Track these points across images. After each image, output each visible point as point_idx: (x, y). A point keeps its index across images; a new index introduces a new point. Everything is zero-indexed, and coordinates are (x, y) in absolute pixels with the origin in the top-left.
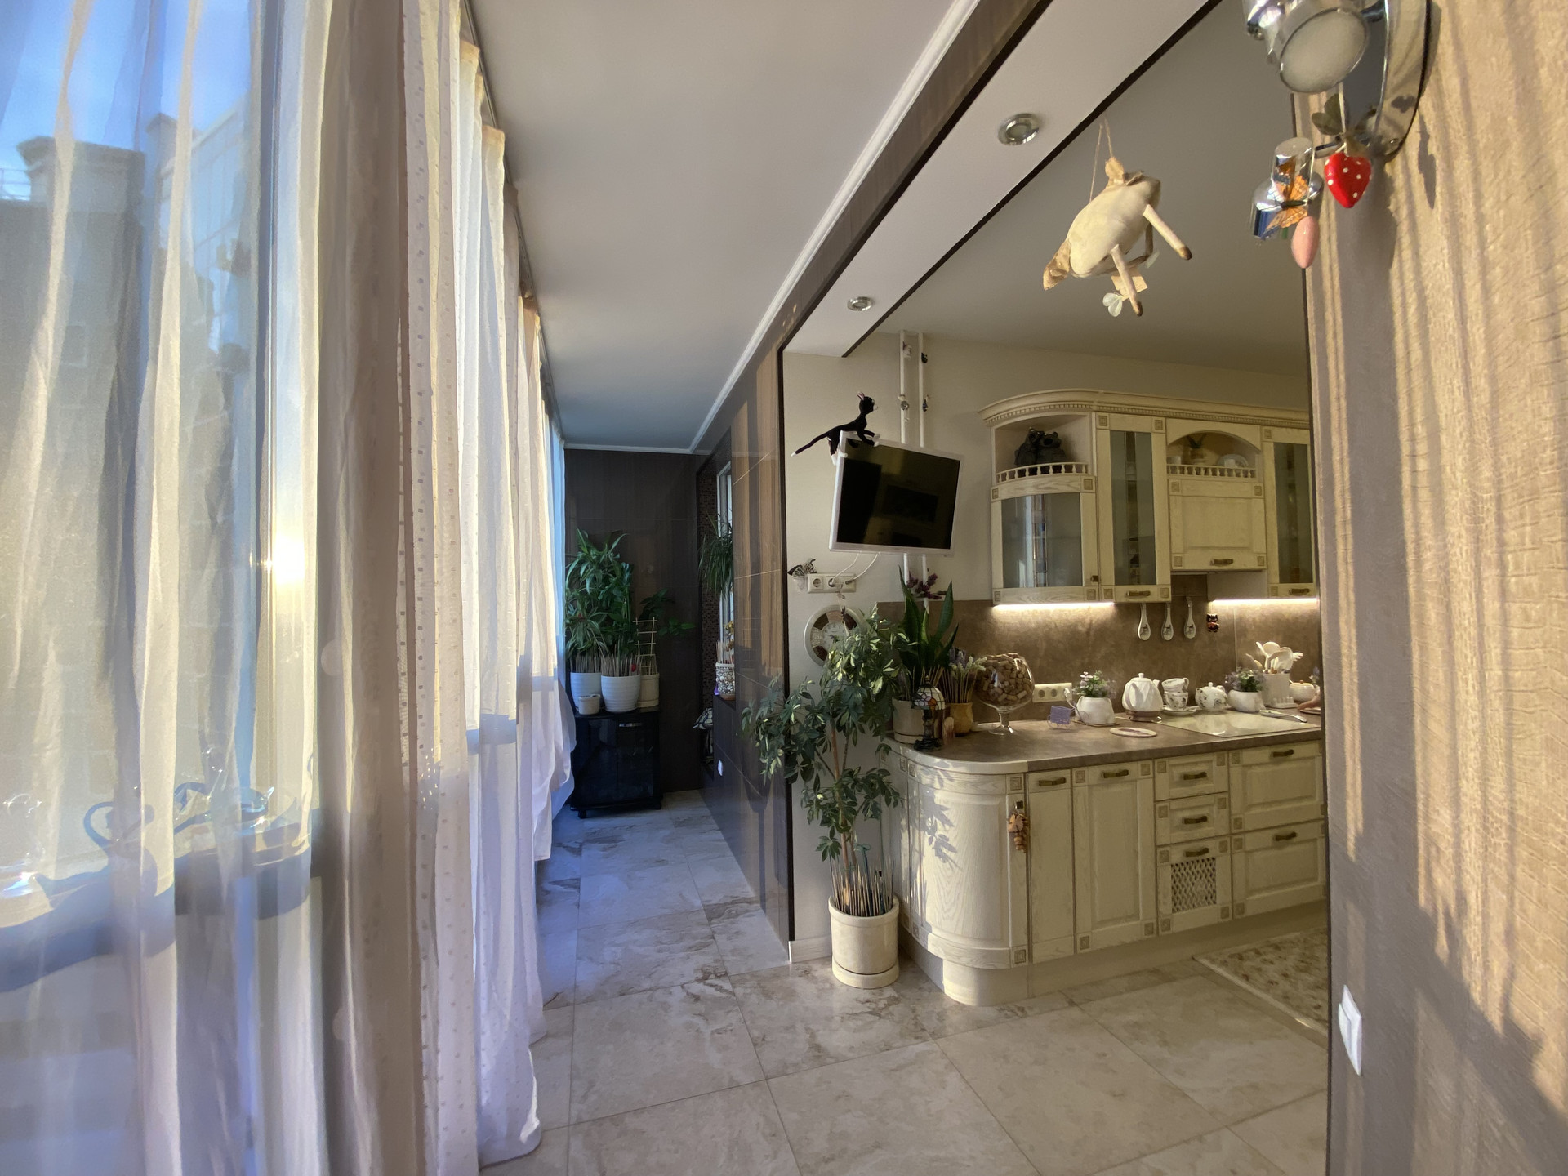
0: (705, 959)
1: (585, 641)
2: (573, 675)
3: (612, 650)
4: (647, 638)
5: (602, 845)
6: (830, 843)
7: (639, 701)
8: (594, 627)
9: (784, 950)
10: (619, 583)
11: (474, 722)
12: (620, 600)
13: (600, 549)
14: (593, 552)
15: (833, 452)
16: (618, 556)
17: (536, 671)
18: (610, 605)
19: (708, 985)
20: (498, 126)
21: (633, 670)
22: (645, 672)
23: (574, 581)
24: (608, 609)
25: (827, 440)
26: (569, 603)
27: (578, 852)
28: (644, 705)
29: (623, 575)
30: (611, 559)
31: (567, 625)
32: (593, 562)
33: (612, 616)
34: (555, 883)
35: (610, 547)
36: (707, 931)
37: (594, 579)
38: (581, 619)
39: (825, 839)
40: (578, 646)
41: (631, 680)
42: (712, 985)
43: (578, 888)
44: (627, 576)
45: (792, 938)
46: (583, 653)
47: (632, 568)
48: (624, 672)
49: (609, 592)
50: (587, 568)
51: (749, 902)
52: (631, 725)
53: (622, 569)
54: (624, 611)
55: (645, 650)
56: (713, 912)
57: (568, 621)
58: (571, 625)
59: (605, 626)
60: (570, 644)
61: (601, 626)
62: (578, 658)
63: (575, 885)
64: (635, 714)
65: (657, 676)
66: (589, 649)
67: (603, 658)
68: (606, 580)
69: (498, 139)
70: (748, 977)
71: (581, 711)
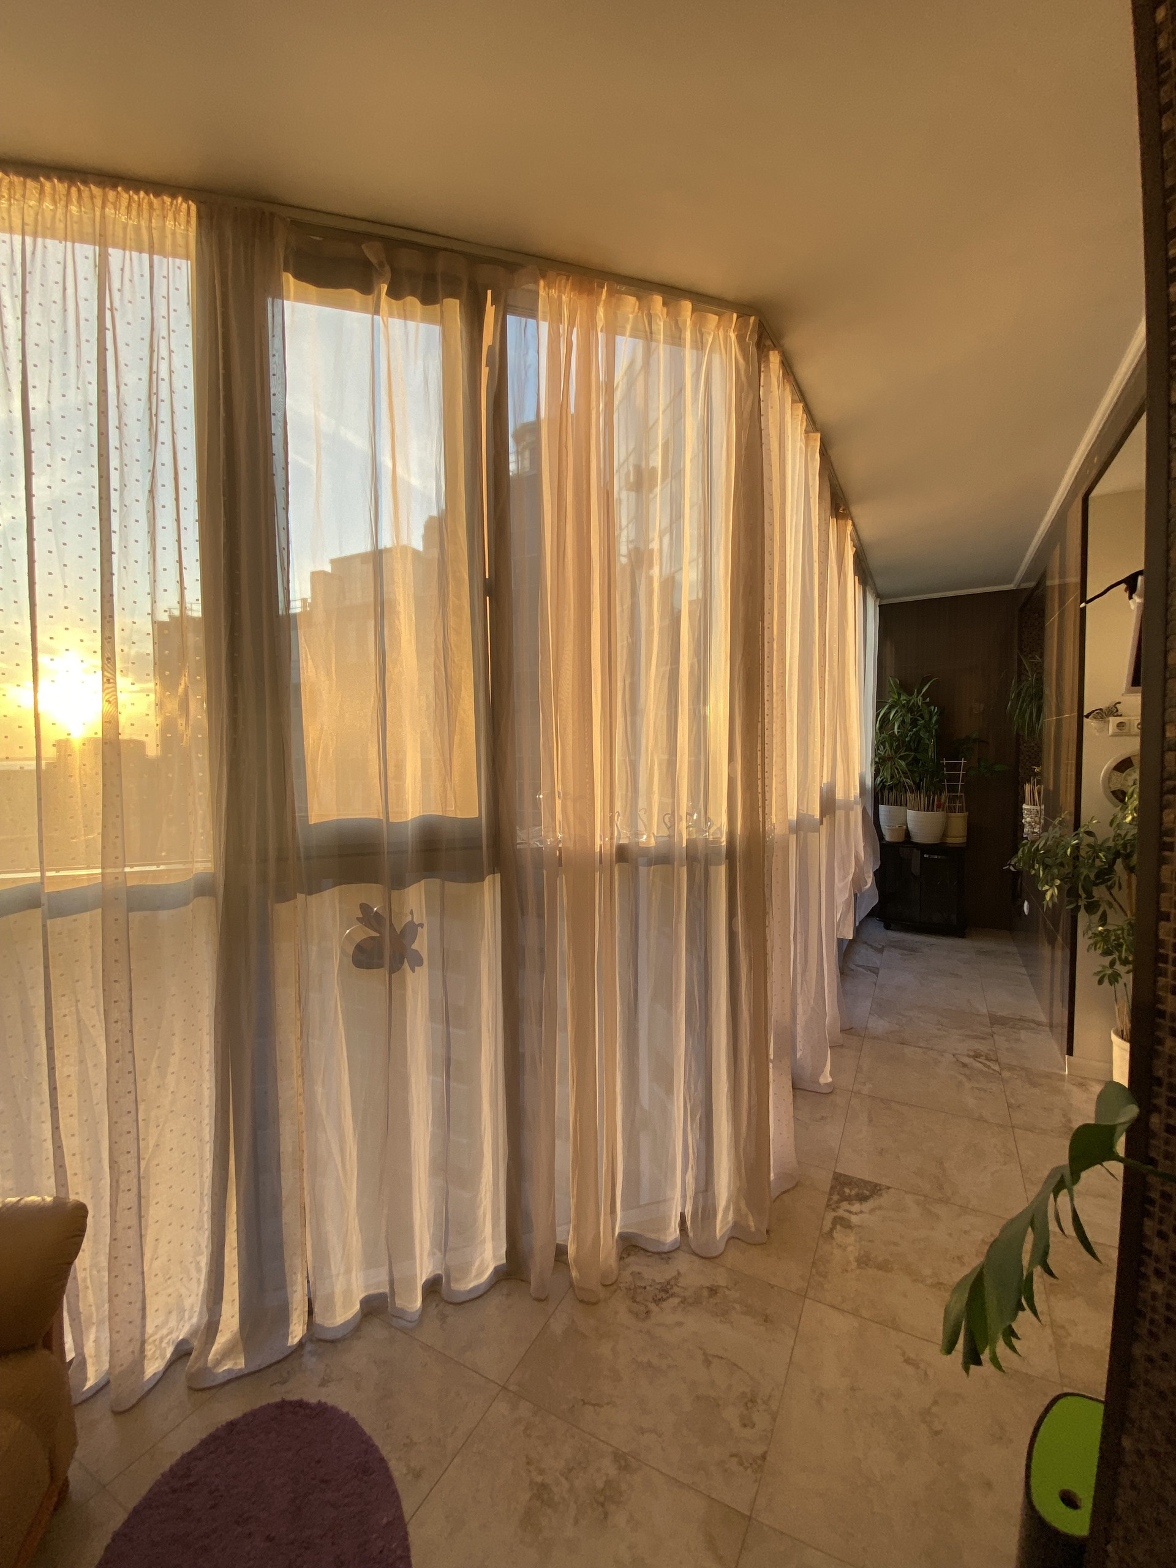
0: (982, 1047)
1: (892, 777)
2: (882, 808)
3: (918, 787)
4: (956, 778)
5: (902, 951)
6: (1109, 972)
7: (945, 835)
8: (901, 765)
9: (1061, 1060)
10: (926, 727)
11: (793, 816)
12: (927, 742)
13: (910, 694)
14: (903, 697)
15: (1130, 598)
16: (928, 700)
17: (839, 795)
18: (917, 745)
19: (978, 1061)
20: (816, 430)
21: (939, 807)
22: (952, 810)
23: (883, 724)
24: (916, 750)
25: (1123, 586)
26: (878, 744)
27: (881, 951)
28: (949, 840)
29: (931, 719)
30: (920, 704)
31: (876, 763)
32: (904, 706)
33: (919, 756)
34: (859, 966)
35: (919, 693)
36: (989, 1030)
37: (903, 722)
38: (890, 758)
39: (1104, 967)
40: (886, 782)
41: (937, 816)
42: (980, 1062)
43: (877, 974)
44: (934, 719)
45: (1070, 1052)
46: (891, 789)
47: (941, 713)
48: (929, 808)
49: (917, 734)
50: (897, 712)
51: (1039, 1024)
52: (936, 857)
53: (931, 713)
54: (931, 752)
55: (952, 789)
56: (996, 1020)
57: (877, 760)
58: (880, 763)
59: (913, 764)
60: (879, 779)
61: (907, 765)
62: (886, 792)
63: (875, 971)
64: (939, 848)
65: (966, 814)
66: (897, 784)
67: (909, 794)
68: (914, 723)
69: (815, 440)
70: (1018, 1069)
71: (888, 838)
